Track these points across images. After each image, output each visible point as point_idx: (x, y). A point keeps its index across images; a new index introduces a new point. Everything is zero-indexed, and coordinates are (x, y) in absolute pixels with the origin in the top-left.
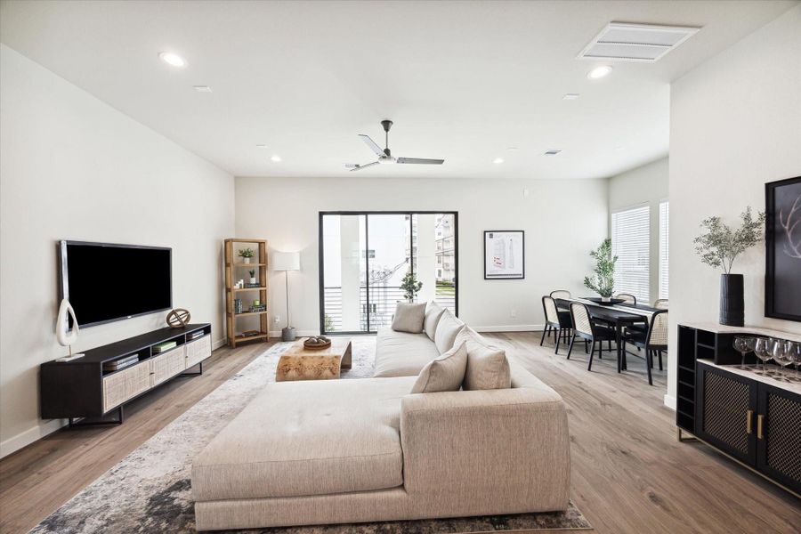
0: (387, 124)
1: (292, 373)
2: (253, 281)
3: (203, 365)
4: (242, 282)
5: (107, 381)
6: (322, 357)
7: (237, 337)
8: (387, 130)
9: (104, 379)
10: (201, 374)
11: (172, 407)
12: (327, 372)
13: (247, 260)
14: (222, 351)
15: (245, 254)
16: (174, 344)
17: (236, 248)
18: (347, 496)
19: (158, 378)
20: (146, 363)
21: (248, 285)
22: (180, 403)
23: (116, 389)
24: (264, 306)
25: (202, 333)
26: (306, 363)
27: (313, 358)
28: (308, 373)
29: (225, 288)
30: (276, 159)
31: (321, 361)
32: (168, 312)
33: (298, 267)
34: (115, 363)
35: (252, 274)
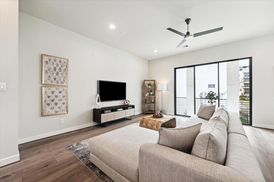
0: (188, 21)
1: (144, 124)
2: (151, 93)
3: (132, 117)
4: (148, 94)
5: (102, 115)
6: (155, 121)
7: (146, 111)
8: (188, 23)
9: (102, 114)
10: (131, 119)
11: (118, 126)
12: (155, 127)
13: (150, 87)
14: (142, 115)
15: (149, 85)
16: (122, 109)
17: (146, 83)
18: (120, 175)
19: (116, 118)
20: (113, 113)
21: (150, 95)
22: (120, 126)
23: (105, 118)
24: (154, 102)
25: (131, 107)
26: (149, 122)
27: (152, 120)
28: (149, 125)
29: (143, 95)
30: (156, 51)
31: (154, 122)
32: (124, 101)
33: (166, 89)
34: (105, 111)
35: (151, 91)
